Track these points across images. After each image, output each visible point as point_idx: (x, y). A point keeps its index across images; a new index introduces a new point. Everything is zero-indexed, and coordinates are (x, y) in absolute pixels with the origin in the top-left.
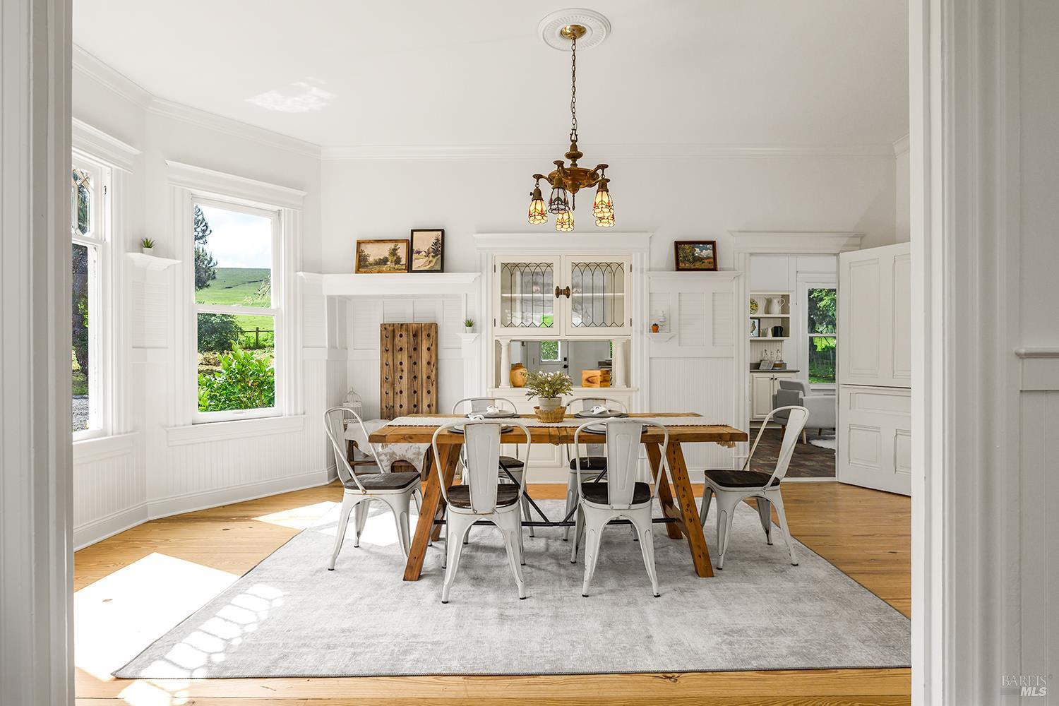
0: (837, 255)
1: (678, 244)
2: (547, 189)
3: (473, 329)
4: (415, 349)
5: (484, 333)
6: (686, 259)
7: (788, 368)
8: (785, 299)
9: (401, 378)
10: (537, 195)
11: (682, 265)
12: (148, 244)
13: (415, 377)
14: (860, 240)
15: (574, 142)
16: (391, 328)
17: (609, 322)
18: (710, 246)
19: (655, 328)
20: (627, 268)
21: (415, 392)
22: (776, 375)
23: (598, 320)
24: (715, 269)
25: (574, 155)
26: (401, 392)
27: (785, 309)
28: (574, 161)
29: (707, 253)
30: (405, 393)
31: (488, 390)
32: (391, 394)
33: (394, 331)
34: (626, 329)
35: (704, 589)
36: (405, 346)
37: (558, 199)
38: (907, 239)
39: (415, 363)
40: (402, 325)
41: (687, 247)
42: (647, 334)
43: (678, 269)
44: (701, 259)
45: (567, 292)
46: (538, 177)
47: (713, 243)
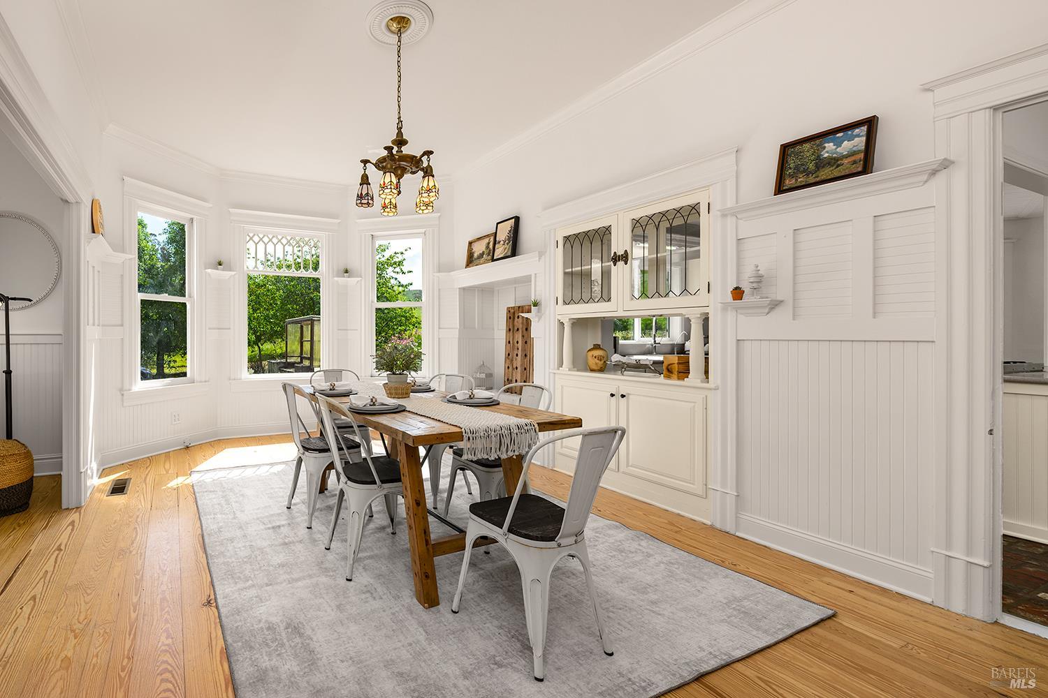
3: (539, 309)
4: (526, 329)
5: (547, 312)
6: (800, 169)
9: (517, 355)
12: (346, 272)
13: (526, 355)
15: (400, 129)
16: (513, 311)
20: (703, 209)
21: (525, 369)
25: (401, 142)
26: (517, 368)
28: (400, 147)
30: (519, 369)
32: (511, 368)
33: (514, 313)
34: (703, 298)
36: (520, 326)
39: (526, 342)
40: (519, 307)
41: (807, 146)
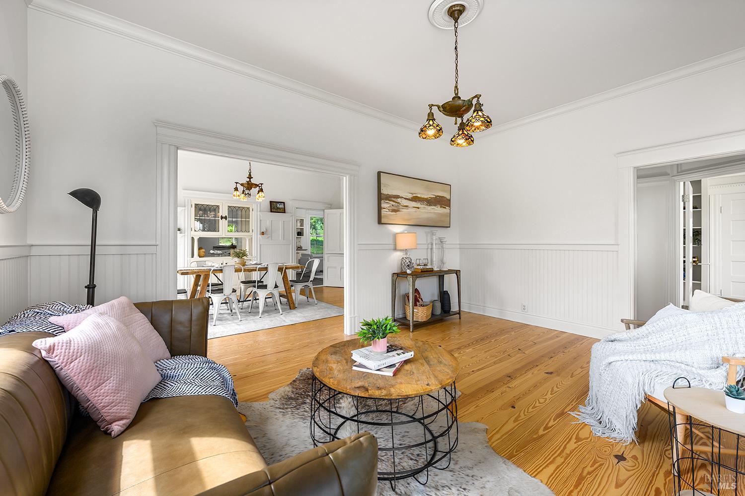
0: (324, 210)
1: (271, 202)
2: (241, 188)
5: (186, 234)
6: (274, 208)
7: (303, 249)
8: (302, 221)
10: (236, 189)
11: (273, 210)
14: (331, 206)
15: (250, 173)
17: (244, 230)
18: (283, 204)
19: (263, 233)
20: (251, 210)
22: (299, 251)
23: (239, 230)
24: (285, 212)
25: (250, 177)
27: (302, 225)
28: (250, 179)
29: (282, 206)
31: (188, 259)
34: (250, 234)
35: (294, 312)
37: (248, 193)
38: (343, 208)
41: (274, 203)
42: (259, 236)
43: (271, 212)
44: (279, 208)
45: (226, 218)
46: (237, 183)
47: (284, 203)
